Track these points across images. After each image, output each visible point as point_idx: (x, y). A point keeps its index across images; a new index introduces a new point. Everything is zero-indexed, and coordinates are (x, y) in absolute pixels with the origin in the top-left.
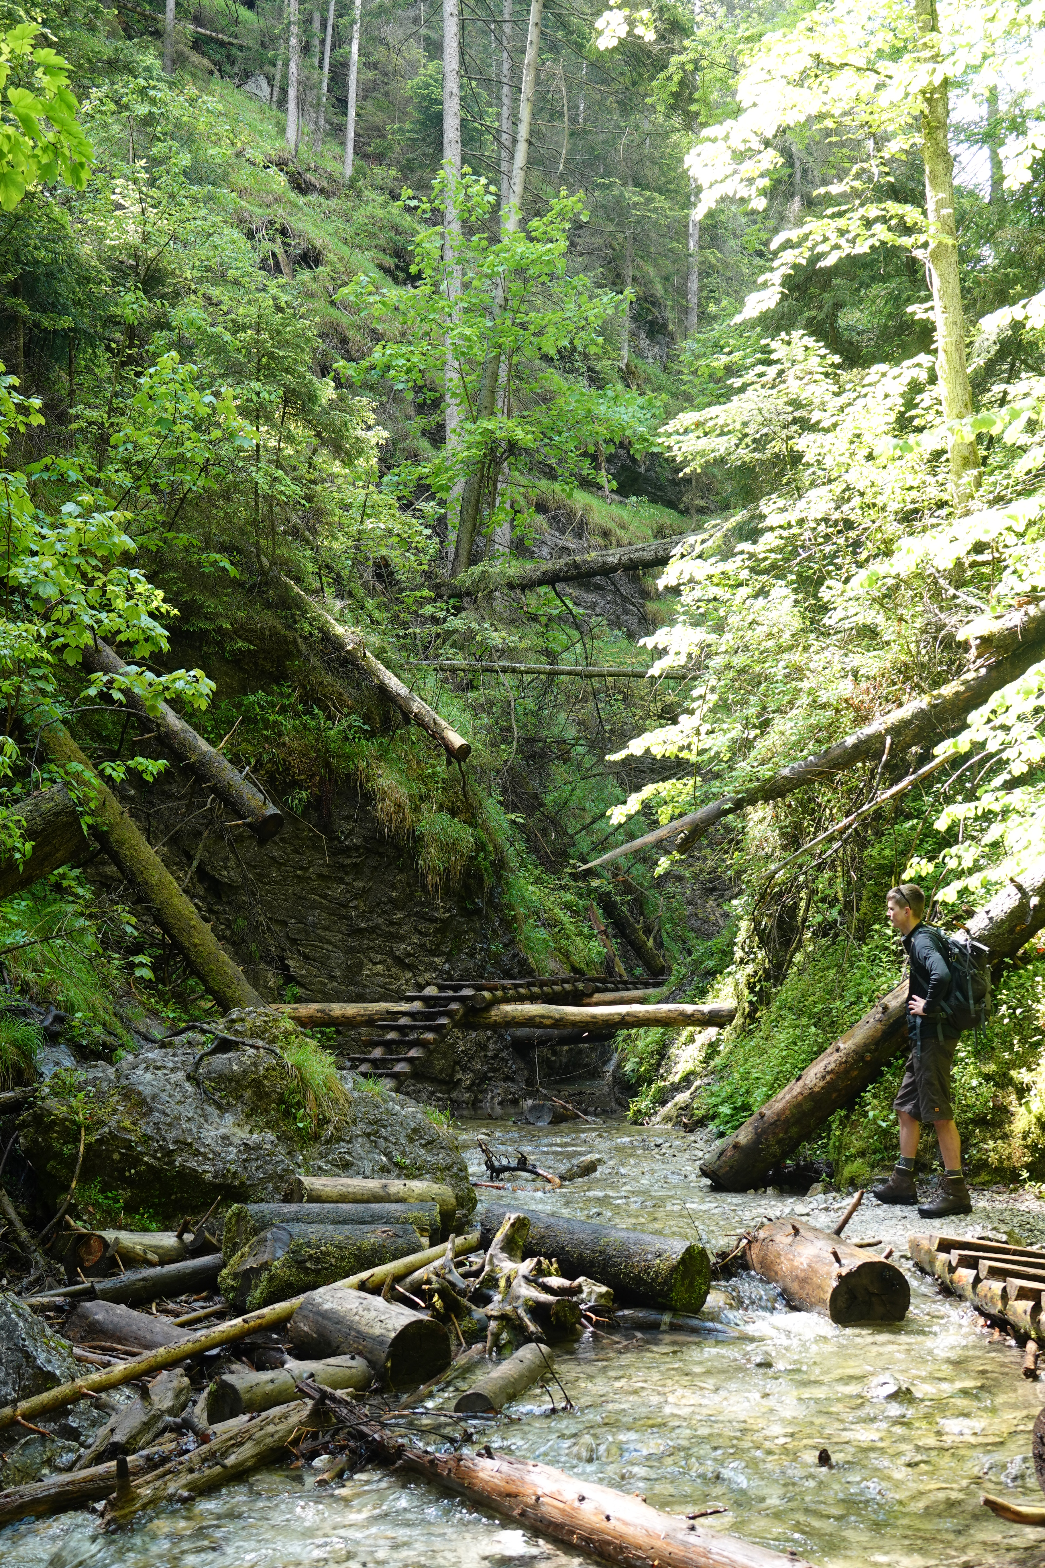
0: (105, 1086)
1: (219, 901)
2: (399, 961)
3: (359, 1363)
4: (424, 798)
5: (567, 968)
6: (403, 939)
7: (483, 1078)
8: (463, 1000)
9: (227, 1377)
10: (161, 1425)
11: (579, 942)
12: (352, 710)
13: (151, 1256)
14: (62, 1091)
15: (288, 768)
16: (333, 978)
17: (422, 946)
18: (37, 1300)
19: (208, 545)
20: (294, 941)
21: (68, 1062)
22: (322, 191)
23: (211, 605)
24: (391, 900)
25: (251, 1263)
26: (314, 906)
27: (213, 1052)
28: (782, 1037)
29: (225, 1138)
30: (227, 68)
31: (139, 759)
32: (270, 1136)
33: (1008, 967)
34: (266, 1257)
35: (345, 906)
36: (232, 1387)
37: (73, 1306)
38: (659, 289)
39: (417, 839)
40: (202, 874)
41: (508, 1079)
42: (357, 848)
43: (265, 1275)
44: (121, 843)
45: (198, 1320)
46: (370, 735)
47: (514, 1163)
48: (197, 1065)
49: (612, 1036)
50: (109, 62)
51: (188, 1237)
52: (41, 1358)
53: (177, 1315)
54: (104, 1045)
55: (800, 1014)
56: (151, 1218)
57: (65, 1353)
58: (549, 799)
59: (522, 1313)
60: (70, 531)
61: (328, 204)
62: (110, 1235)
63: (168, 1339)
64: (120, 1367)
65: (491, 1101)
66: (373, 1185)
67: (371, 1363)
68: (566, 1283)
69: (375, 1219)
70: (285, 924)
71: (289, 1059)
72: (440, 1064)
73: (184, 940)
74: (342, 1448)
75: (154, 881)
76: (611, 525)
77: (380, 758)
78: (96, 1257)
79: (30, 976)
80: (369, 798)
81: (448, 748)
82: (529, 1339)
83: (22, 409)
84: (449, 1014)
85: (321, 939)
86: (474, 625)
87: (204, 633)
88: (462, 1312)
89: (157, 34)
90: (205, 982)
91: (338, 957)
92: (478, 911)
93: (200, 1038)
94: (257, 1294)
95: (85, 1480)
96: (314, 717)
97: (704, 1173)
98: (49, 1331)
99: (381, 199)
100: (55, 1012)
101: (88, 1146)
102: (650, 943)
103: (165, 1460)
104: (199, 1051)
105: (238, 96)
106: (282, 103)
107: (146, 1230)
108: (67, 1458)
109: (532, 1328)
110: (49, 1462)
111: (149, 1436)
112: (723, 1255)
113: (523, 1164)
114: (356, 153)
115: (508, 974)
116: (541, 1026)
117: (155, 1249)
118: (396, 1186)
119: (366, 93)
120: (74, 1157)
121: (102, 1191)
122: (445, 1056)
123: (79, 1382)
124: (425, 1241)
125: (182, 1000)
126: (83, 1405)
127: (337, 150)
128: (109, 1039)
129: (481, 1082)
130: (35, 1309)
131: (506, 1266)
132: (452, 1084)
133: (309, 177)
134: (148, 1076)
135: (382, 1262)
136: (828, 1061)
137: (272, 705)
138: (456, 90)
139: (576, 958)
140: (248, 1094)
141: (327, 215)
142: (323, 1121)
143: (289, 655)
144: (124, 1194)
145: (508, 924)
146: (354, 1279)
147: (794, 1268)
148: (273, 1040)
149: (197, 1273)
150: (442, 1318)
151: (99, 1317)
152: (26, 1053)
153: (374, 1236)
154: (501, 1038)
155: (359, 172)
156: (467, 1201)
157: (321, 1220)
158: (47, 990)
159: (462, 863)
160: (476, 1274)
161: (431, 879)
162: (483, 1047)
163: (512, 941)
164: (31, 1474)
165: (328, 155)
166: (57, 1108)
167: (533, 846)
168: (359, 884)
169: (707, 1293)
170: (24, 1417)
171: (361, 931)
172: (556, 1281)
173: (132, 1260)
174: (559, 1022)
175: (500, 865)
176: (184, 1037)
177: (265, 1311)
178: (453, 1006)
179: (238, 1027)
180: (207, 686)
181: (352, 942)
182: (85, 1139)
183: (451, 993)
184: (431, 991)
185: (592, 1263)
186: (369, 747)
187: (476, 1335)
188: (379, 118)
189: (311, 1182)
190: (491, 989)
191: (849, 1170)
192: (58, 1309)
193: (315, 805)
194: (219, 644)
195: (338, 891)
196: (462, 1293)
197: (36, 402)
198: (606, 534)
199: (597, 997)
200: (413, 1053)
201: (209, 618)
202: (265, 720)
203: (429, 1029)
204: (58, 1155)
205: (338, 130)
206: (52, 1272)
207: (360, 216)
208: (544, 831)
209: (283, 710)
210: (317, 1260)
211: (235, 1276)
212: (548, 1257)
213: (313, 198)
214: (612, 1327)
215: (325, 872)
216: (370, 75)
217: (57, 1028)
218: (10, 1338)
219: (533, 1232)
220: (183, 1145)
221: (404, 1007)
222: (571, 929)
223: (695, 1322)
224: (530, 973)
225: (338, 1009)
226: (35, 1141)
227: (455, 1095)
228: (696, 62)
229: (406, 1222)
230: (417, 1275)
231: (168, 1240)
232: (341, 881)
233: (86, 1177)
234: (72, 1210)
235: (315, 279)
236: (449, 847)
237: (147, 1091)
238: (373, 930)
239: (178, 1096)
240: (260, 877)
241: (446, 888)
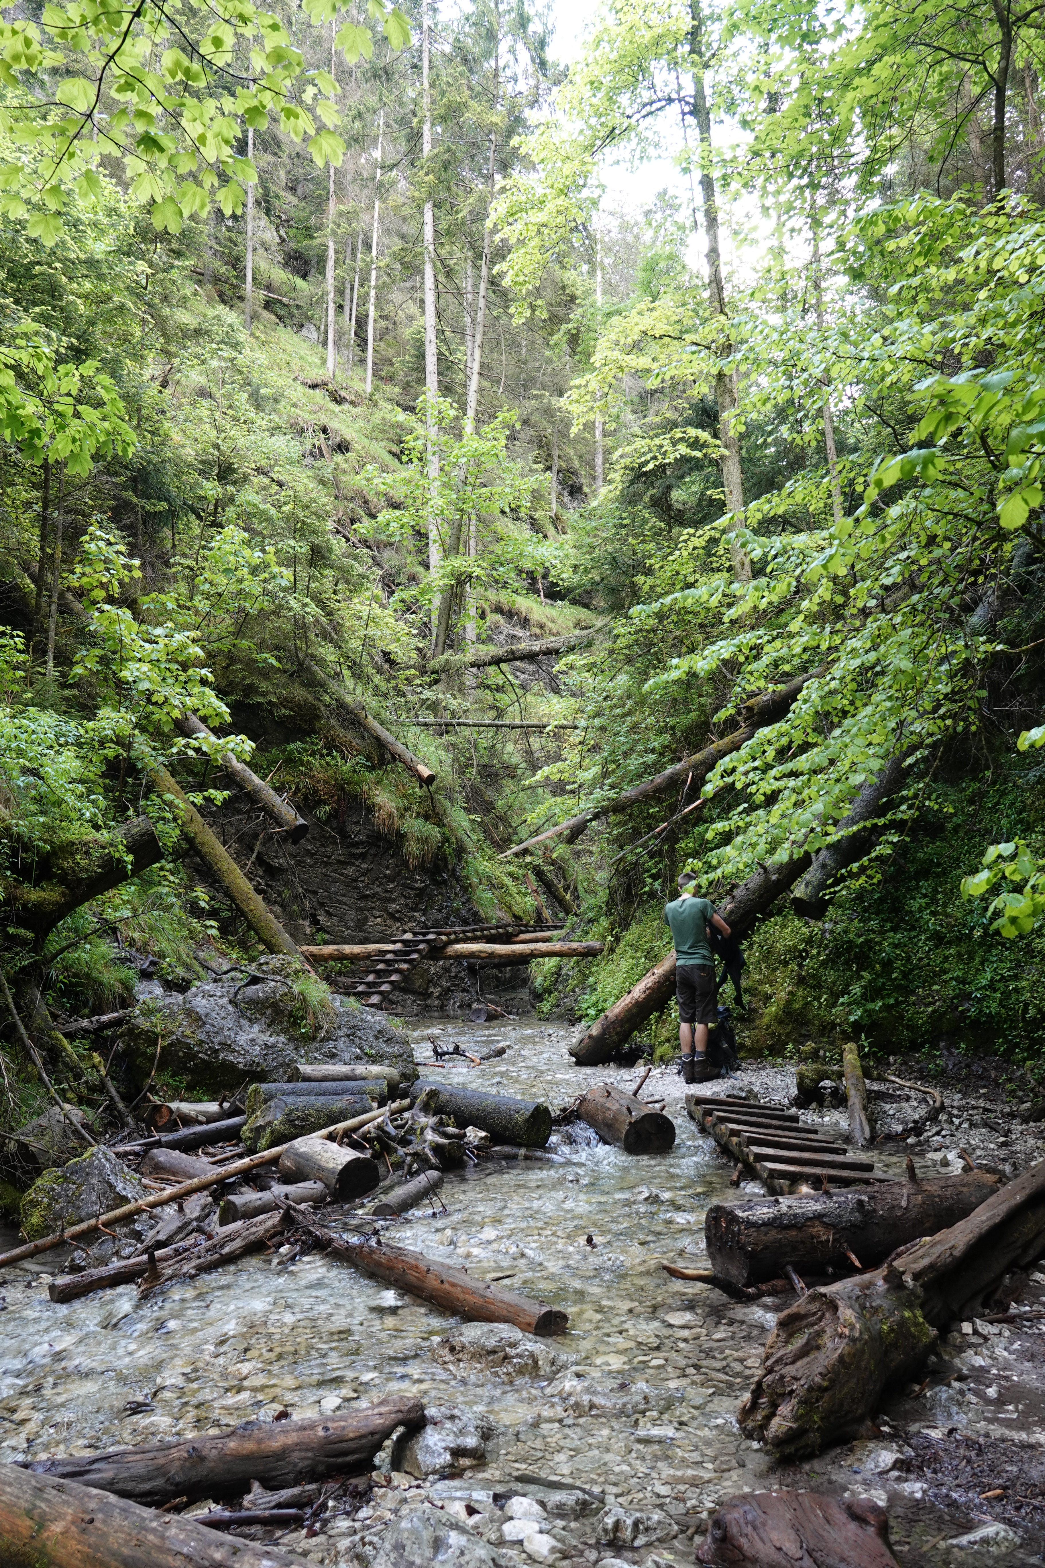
0: (176, 1009)
1: (273, 878)
2: (392, 916)
3: (319, 1186)
4: (407, 809)
5: (510, 915)
6: (394, 901)
7: (448, 990)
8: (428, 942)
9: (231, 1198)
10: (190, 1228)
11: (518, 898)
12: (359, 752)
13: (202, 1118)
14: (148, 1012)
15: (316, 791)
16: (348, 928)
17: (407, 905)
18: (121, 1149)
19: (262, 647)
20: (322, 904)
21: (159, 991)
22: (351, 402)
23: (264, 686)
24: (386, 876)
25: (261, 1122)
26: (335, 881)
27: (247, 985)
28: (624, 965)
29: (252, 1040)
30: (287, 321)
31: (211, 791)
32: (282, 1038)
33: (758, 919)
34: (269, 1118)
35: (356, 880)
36: (233, 1203)
37: (146, 1152)
38: (576, 464)
39: (403, 837)
40: (260, 860)
41: (464, 990)
42: (363, 843)
43: (269, 1130)
44: (203, 844)
45: (227, 1159)
46: (371, 769)
47: (451, 1049)
48: (236, 994)
49: (528, 962)
50: (195, 331)
51: (226, 1105)
52: (120, 1187)
53: (214, 1155)
54: (183, 979)
55: (637, 949)
56: (204, 1093)
57: (136, 1183)
58: (500, 804)
59: (427, 1151)
60: (161, 646)
61: (355, 411)
62: (174, 1105)
63: (204, 1172)
64: (169, 1191)
65: (452, 1007)
66: (344, 1069)
67: (327, 1186)
68: (456, 1131)
69: (343, 1092)
70: (316, 893)
71: (296, 989)
72: (418, 982)
73: (244, 906)
74: (297, 1241)
75: (224, 869)
76: (544, 620)
77: (377, 783)
78: (165, 1119)
79: (136, 935)
80: (370, 810)
81: (420, 777)
82: (432, 1167)
83: (128, 568)
84: (418, 951)
85: (340, 902)
86: (441, 696)
87: (260, 704)
88: (391, 1151)
89: (241, 298)
90: (257, 933)
91: (352, 914)
92: (445, 882)
93: (240, 976)
94: (264, 1142)
95: (134, 1265)
96: (333, 758)
97: (571, 1055)
98: (126, 1169)
99: (389, 407)
100: (151, 958)
101: (163, 1048)
102: (568, 897)
103: (186, 1250)
104: (238, 984)
105: (296, 339)
106: (325, 343)
107: (200, 1101)
108: (128, 1251)
109: (433, 1160)
110: (117, 1253)
111: (182, 1235)
112: (564, 1110)
113: (457, 1050)
114: (374, 375)
115: (465, 923)
116: (479, 957)
117: (204, 1113)
118: (361, 1069)
119: (381, 337)
120: (154, 1055)
121: (172, 1076)
122: (422, 977)
123: (140, 1202)
124: (375, 1105)
125: (244, 945)
126: (145, 1216)
127: (362, 374)
128: (187, 976)
129: (447, 993)
130: (118, 1155)
131: (425, 1120)
132: (427, 995)
133: (343, 393)
134: (204, 1001)
135: (345, 1119)
136: (648, 981)
137: (306, 750)
138: (434, 339)
139: (516, 909)
140: (269, 1012)
141: (354, 419)
142: (318, 1028)
143: (318, 717)
144: (186, 1078)
145: (466, 889)
146: (325, 1132)
147: (605, 1118)
148: (287, 976)
149: (229, 1128)
150: (376, 1156)
151: (161, 1159)
152: (128, 988)
153: (339, 1103)
154: (461, 964)
155: (376, 389)
156: (411, 1077)
157: (308, 1093)
158: (146, 944)
159: (433, 851)
160: (403, 1126)
161: (413, 862)
162: (448, 970)
163: (468, 900)
164: (103, 1261)
165: (356, 379)
166: (143, 1023)
167: (488, 835)
168: (364, 866)
169: (549, 1135)
170: (104, 1225)
171: (366, 897)
172: (451, 1130)
173: (187, 1121)
174: (491, 955)
175: (460, 850)
176: (229, 975)
177: (265, 1153)
178: (422, 946)
179: (264, 968)
180: (249, 745)
181: (361, 904)
182: (161, 1043)
183: (421, 937)
184: (408, 936)
185: (477, 1118)
186: (370, 777)
187: (398, 1166)
188: (389, 353)
189: (305, 1068)
190: (447, 934)
191: (659, 1052)
192: (136, 1154)
193: (333, 816)
194: (270, 712)
195: (351, 871)
196: (393, 1139)
197: (136, 562)
198: (542, 626)
199: (523, 936)
200: (394, 978)
201: (263, 695)
202: (301, 761)
203: (405, 961)
204: (144, 1054)
205: (362, 361)
206: (138, 1128)
207: (376, 418)
208: (496, 826)
209: (313, 754)
210: (303, 1120)
211: (251, 1130)
212: (448, 1114)
213: (345, 407)
214: (489, 1158)
215: (342, 858)
216: (384, 324)
217: (152, 969)
218: (100, 1174)
219: (442, 1097)
220: (226, 1046)
221: (390, 947)
222: (513, 890)
223: (539, 1154)
224: (481, 920)
225: (348, 949)
226: (129, 1045)
227: (429, 1002)
228: (578, 329)
229: (364, 1093)
230: (366, 1128)
231: (213, 1107)
232: (353, 864)
233: (161, 1068)
234: (152, 1090)
235: (346, 461)
236: (424, 840)
237: (202, 1011)
238: (374, 896)
239: (223, 1014)
240: (299, 863)
241: (422, 866)
